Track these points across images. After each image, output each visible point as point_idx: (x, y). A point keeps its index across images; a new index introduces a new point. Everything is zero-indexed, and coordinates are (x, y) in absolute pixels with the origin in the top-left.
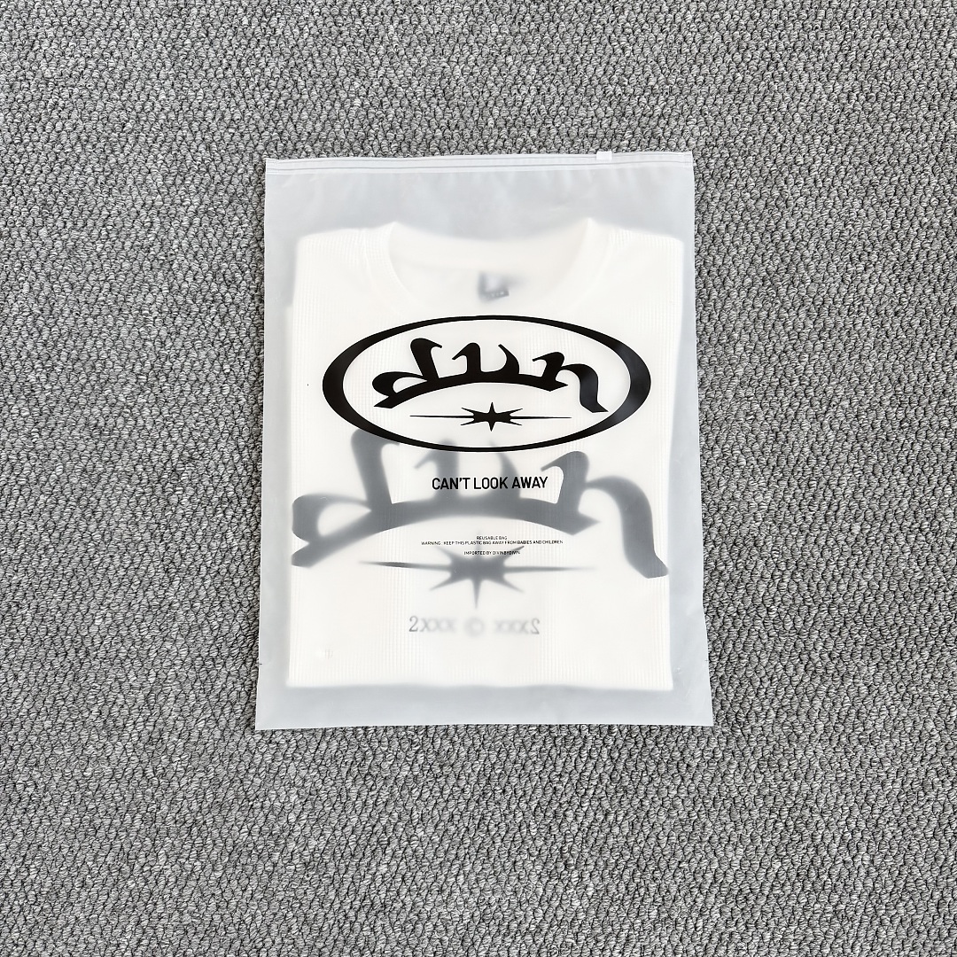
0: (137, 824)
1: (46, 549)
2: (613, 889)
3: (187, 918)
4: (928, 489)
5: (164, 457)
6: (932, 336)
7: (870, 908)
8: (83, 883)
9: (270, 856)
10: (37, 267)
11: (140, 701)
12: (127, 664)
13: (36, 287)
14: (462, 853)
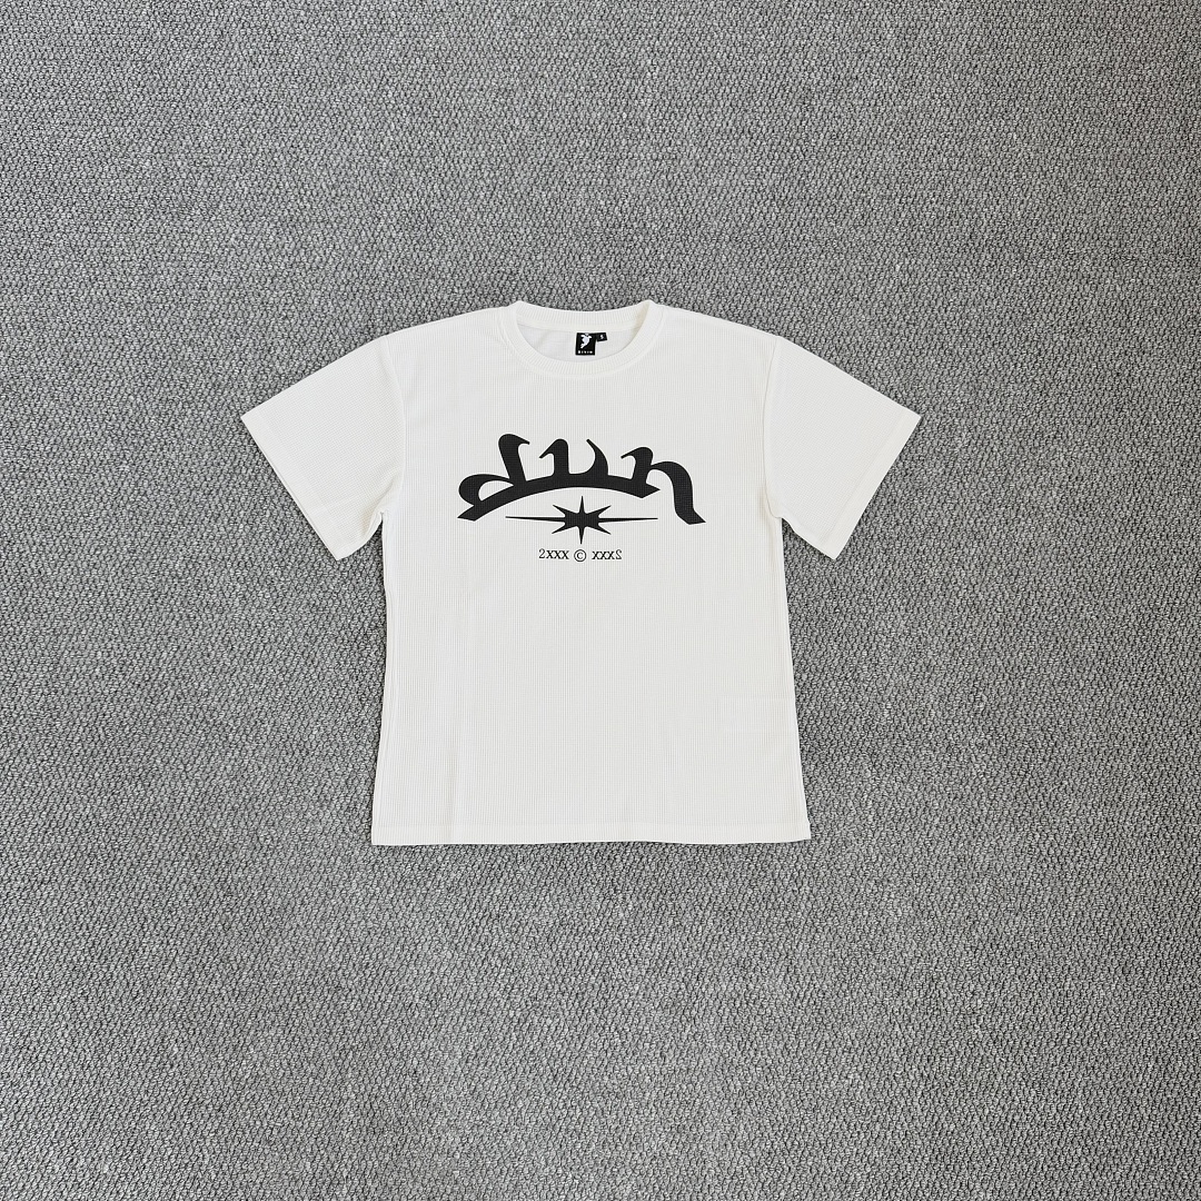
0: (338, 862)
1: (281, 685)
2: (645, 906)
3: (370, 924)
4: (851, 653)
5: (359, 625)
6: (857, 553)
7: (809, 921)
8: (303, 903)
9: (425, 884)
10: (275, 501)
11: (342, 784)
12: (334, 760)
13: (275, 514)
14: (548, 882)
